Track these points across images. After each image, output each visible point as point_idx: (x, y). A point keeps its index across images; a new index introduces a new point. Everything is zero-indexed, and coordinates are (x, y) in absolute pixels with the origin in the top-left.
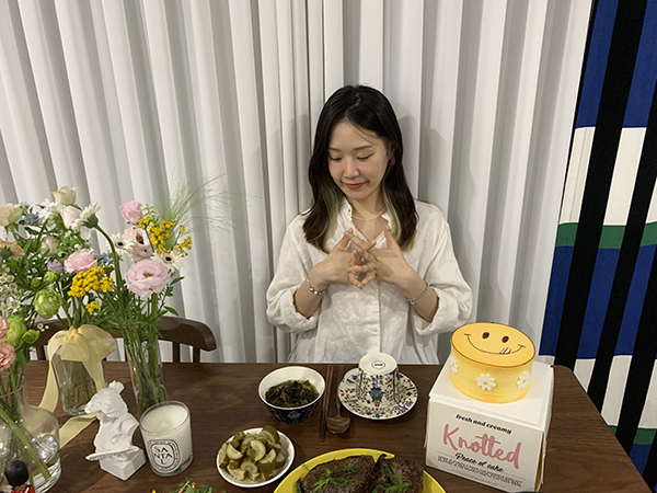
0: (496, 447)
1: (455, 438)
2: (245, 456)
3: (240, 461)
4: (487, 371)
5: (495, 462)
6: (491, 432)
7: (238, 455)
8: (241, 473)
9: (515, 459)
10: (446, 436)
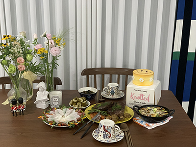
0: (144, 97)
1: (133, 96)
2: (78, 102)
3: (77, 103)
4: (141, 77)
5: (143, 101)
6: (142, 93)
7: (76, 101)
8: (77, 106)
9: (148, 99)
10: (131, 96)
